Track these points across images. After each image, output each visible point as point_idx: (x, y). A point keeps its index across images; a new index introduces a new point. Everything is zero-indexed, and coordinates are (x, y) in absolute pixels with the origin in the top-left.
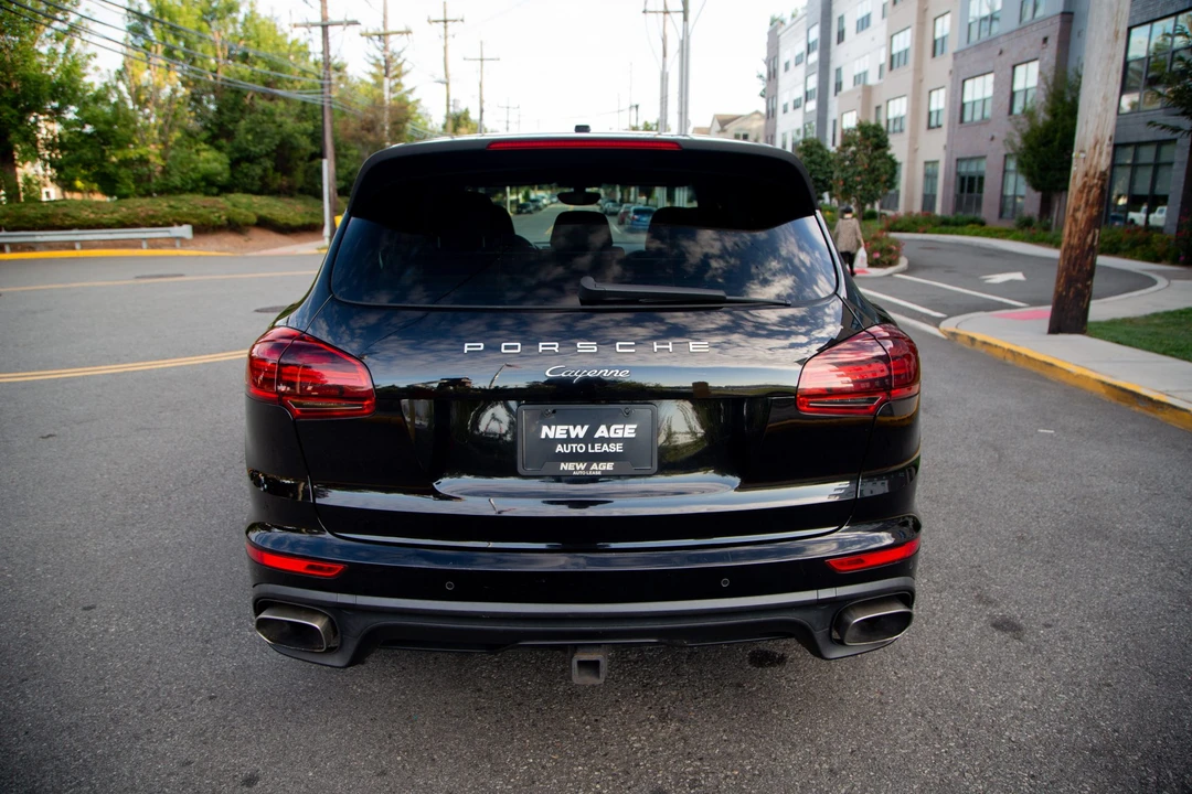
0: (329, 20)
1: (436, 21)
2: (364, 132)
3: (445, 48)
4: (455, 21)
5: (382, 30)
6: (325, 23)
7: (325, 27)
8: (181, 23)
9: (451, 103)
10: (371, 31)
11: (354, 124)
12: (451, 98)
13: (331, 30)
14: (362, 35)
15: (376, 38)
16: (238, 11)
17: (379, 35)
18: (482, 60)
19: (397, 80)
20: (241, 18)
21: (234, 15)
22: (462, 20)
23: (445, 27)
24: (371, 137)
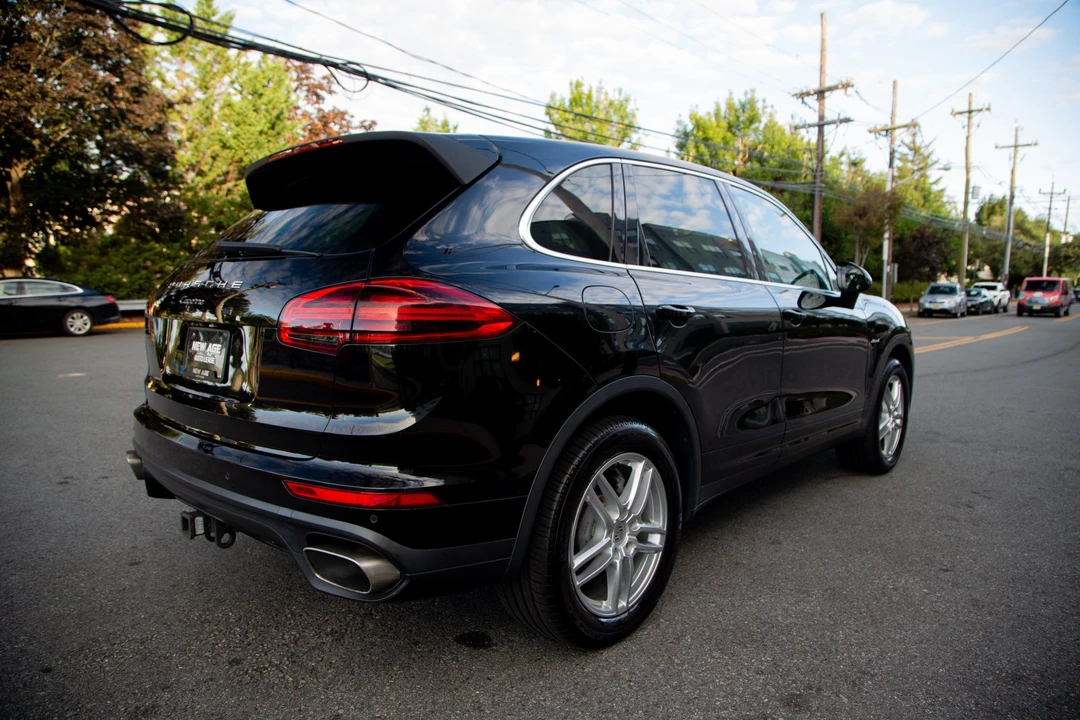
0: (826, 120)
1: (960, 113)
2: (857, 218)
3: (968, 138)
4: (980, 110)
5: (889, 126)
6: (821, 123)
7: (821, 127)
8: (710, 134)
9: (971, 190)
10: (879, 127)
11: (847, 210)
12: (971, 185)
13: (827, 129)
14: (870, 132)
15: (884, 133)
16: (760, 122)
17: (887, 131)
18: (1016, 146)
19: (922, 172)
20: (762, 126)
21: (757, 125)
22: (988, 109)
23: (969, 118)
24: (863, 223)
